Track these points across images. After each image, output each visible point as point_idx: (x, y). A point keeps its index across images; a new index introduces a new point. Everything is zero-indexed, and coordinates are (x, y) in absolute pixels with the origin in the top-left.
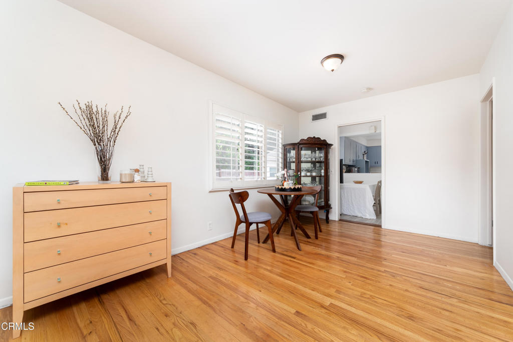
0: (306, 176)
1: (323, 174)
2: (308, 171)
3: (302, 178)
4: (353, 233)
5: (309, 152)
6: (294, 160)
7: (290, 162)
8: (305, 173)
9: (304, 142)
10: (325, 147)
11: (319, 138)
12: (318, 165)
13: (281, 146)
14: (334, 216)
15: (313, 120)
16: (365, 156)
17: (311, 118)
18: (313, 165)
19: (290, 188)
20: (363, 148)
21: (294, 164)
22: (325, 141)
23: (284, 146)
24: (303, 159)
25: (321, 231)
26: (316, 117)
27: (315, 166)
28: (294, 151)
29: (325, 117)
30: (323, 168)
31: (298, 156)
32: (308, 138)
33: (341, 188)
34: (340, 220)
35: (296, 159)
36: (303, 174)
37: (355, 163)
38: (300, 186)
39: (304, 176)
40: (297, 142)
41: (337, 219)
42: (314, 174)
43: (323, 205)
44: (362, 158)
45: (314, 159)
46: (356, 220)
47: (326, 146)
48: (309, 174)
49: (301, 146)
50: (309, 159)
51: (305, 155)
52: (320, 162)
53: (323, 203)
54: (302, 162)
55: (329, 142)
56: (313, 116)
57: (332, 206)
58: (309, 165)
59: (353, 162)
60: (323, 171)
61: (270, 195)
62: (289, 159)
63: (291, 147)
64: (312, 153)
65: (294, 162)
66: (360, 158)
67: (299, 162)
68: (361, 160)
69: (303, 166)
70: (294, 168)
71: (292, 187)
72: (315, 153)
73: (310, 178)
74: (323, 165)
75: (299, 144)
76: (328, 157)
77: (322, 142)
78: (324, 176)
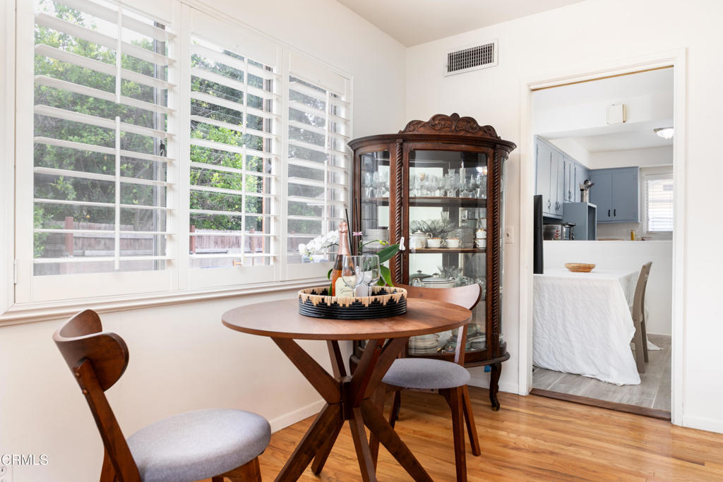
0: (426, 250)
1: (481, 244)
2: (432, 232)
3: (413, 258)
4: (585, 455)
5: (438, 172)
6: (387, 195)
7: (374, 203)
8: (423, 238)
9: (421, 131)
10: (490, 151)
11: (470, 121)
12: (463, 213)
13: (343, 147)
14: (516, 380)
15: (450, 69)
16: (587, 193)
17: (445, 61)
18: (447, 215)
19: (357, 305)
20: (580, 171)
21: (387, 209)
22: (489, 129)
23: (355, 145)
24: (415, 192)
25: (476, 451)
26: (460, 61)
27: (454, 216)
28: (387, 169)
29: (488, 59)
30: (484, 222)
31: (401, 182)
32: (434, 118)
33: (537, 290)
34: (534, 393)
35: (392, 191)
36: (415, 243)
37: (560, 212)
38: (400, 292)
39: (418, 251)
40: (396, 132)
41: (523, 390)
42: (453, 244)
43: (482, 346)
44: (578, 200)
45: (451, 195)
46: (581, 391)
47: (494, 147)
48: (434, 243)
49: (412, 145)
50: (438, 194)
51: (424, 178)
52: (470, 204)
53: (483, 339)
54: (414, 204)
55: (503, 134)
56: (451, 57)
57: (508, 350)
58: (435, 215)
59: (557, 208)
60: (481, 234)
61: (286, 342)
62: (372, 194)
63: (377, 149)
64: (445, 172)
65: (385, 203)
66: (572, 200)
67: (403, 201)
68: (574, 204)
69: (419, 216)
70: (387, 224)
71: (367, 300)
72: (457, 172)
73: (440, 256)
74: (481, 213)
75: (403, 138)
76: (499, 184)
77: (480, 134)
78: (486, 251)
